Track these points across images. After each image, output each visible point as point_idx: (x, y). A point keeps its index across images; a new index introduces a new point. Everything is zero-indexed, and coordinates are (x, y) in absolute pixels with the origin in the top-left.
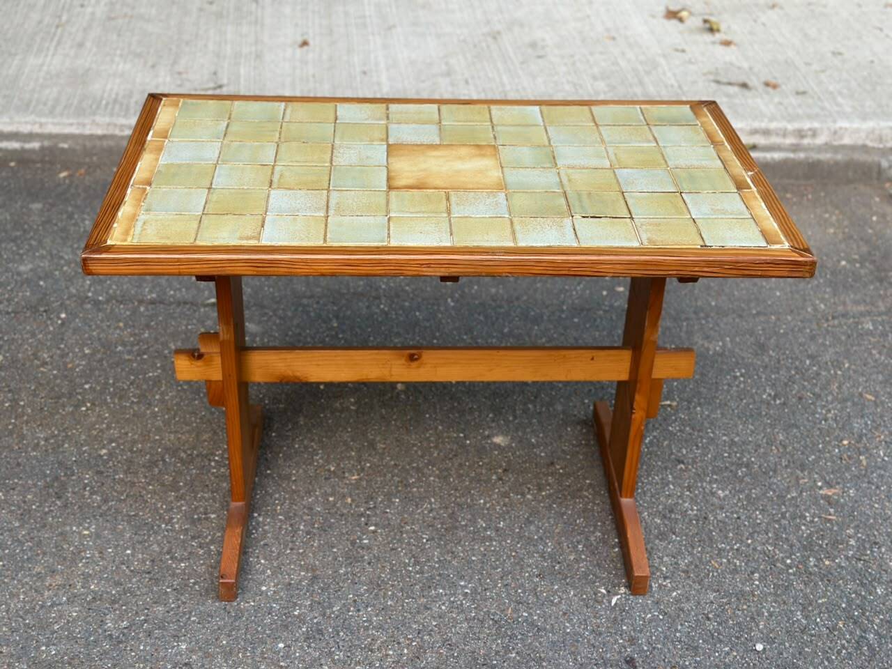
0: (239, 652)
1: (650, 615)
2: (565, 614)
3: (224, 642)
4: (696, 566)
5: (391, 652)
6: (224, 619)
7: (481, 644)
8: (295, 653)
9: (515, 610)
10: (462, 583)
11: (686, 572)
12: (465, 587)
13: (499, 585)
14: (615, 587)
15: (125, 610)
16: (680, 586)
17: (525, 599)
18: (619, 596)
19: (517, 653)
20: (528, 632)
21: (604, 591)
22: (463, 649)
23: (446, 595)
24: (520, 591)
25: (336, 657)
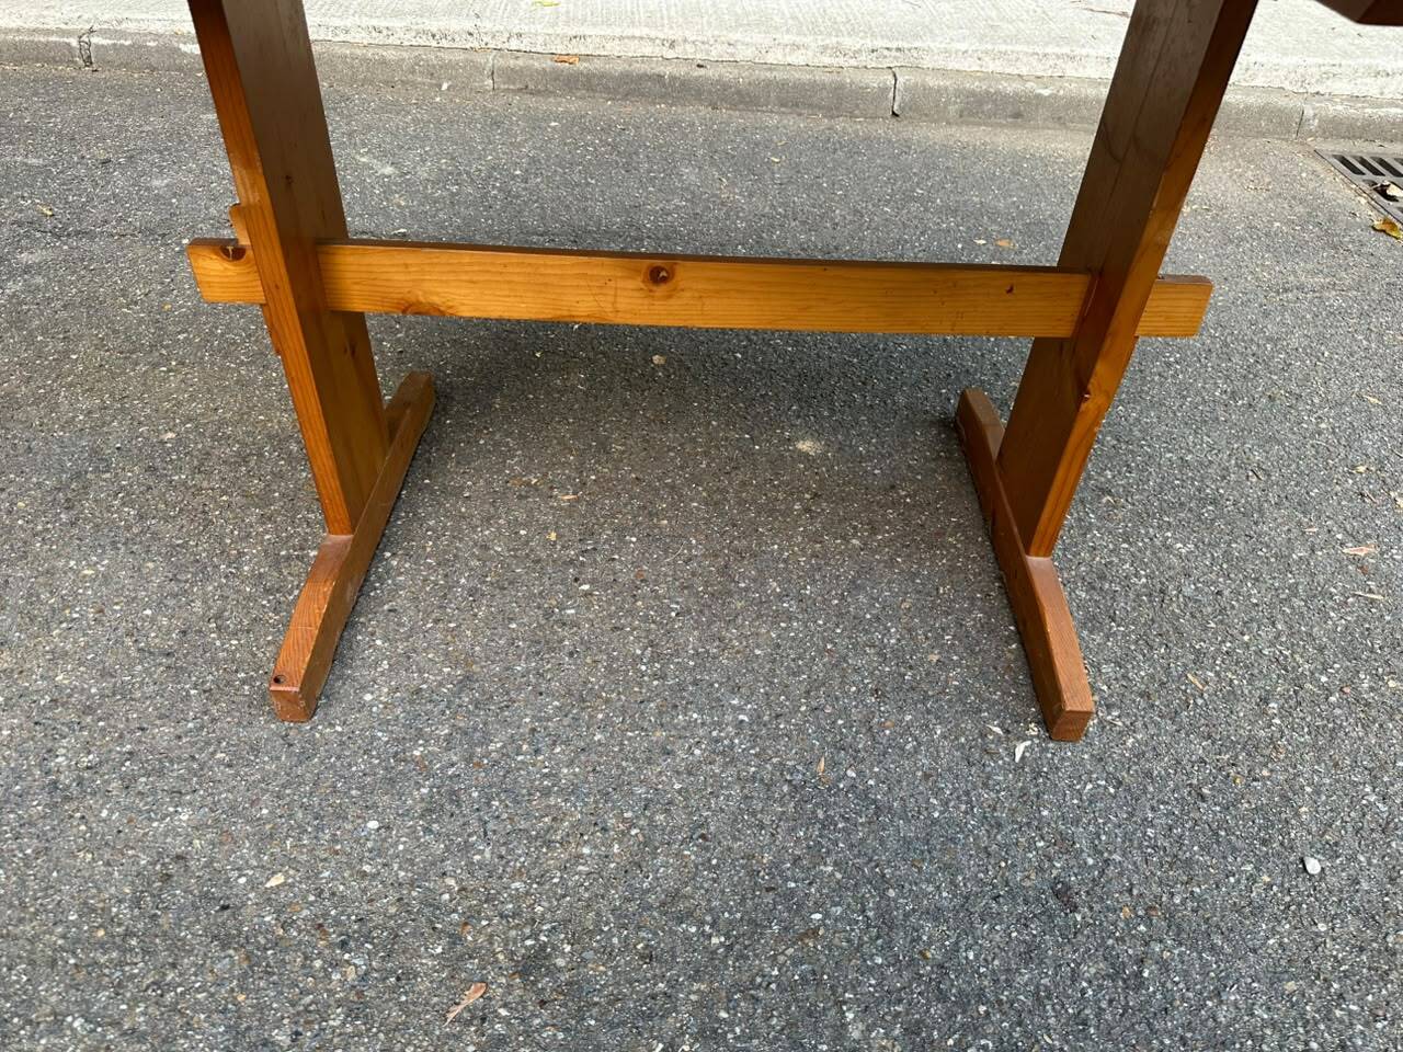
0: (288, 836)
1: (1089, 786)
2: (926, 776)
3: (265, 811)
4: (1162, 684)
5: (586, 851)
6: (278, 758)
7: (764, 837)
8: (396, 844)
9: (833, 764)
10: (735, 702)
11: (1145, 695)
12: (740, 709)
13: (803, 708)
14: (1018, 722)
15: (103, 729)
16: (1139, 724)
17: (849, 739)
18: (1028, 743)
19: (836, 864)
20: (859, 814)
21: (998, 730)
22: (729, 849)
23: (703, 724)
24: (840, 722)
25: (477, 857)
